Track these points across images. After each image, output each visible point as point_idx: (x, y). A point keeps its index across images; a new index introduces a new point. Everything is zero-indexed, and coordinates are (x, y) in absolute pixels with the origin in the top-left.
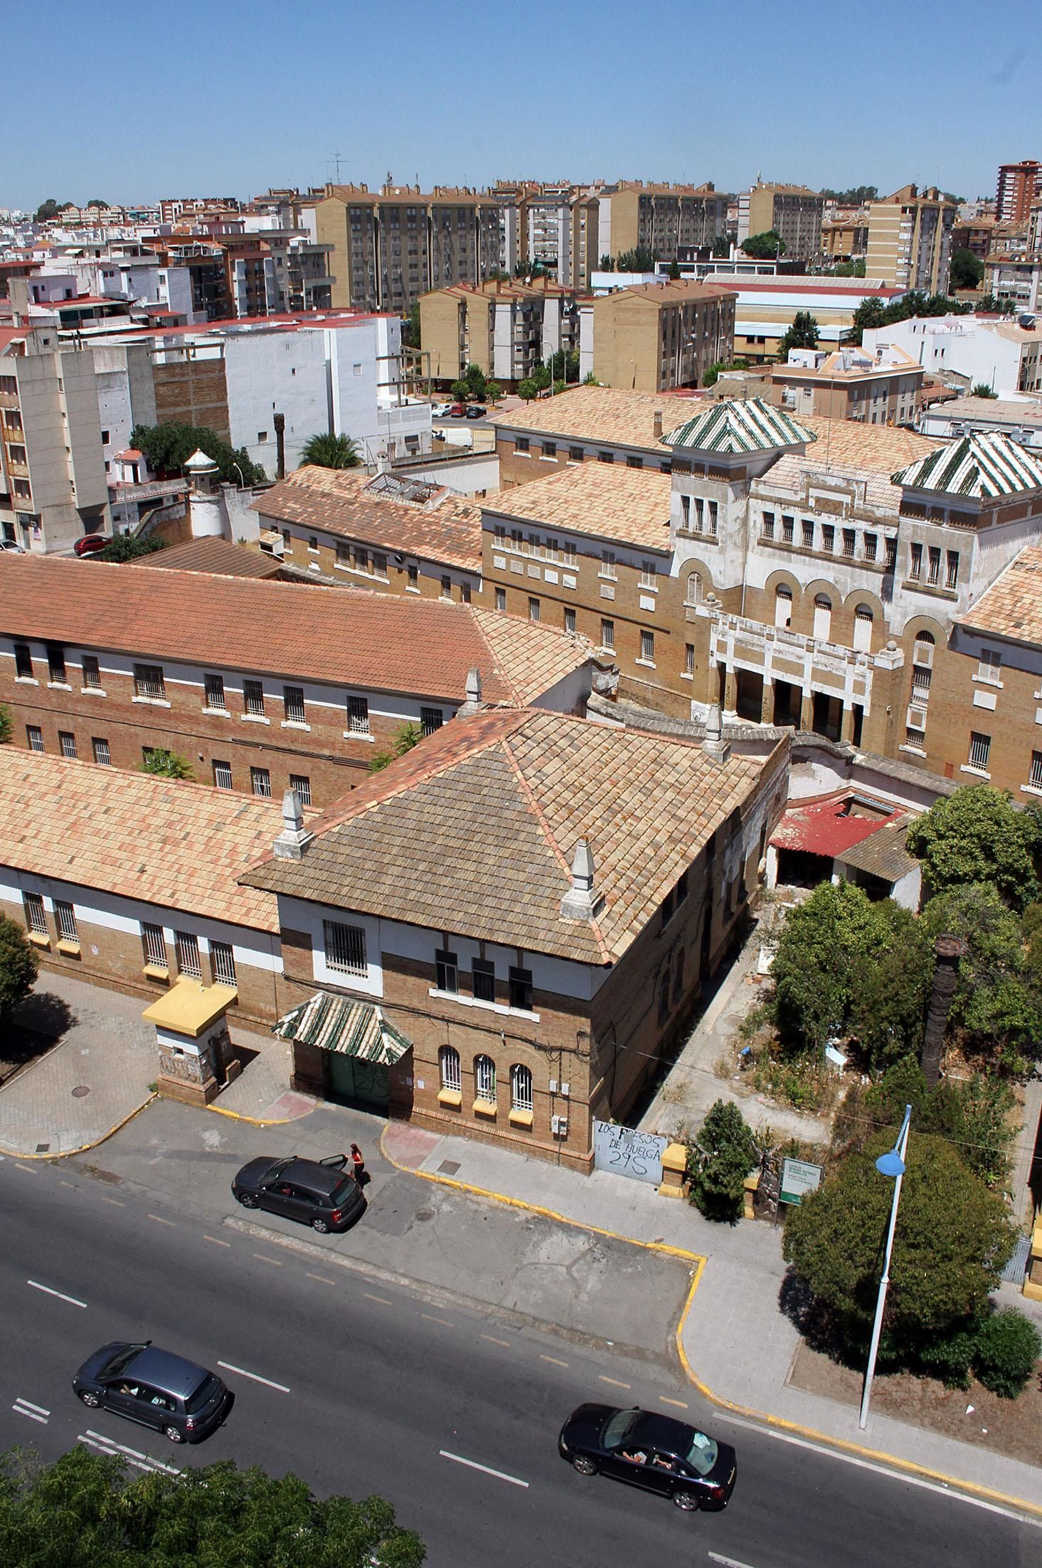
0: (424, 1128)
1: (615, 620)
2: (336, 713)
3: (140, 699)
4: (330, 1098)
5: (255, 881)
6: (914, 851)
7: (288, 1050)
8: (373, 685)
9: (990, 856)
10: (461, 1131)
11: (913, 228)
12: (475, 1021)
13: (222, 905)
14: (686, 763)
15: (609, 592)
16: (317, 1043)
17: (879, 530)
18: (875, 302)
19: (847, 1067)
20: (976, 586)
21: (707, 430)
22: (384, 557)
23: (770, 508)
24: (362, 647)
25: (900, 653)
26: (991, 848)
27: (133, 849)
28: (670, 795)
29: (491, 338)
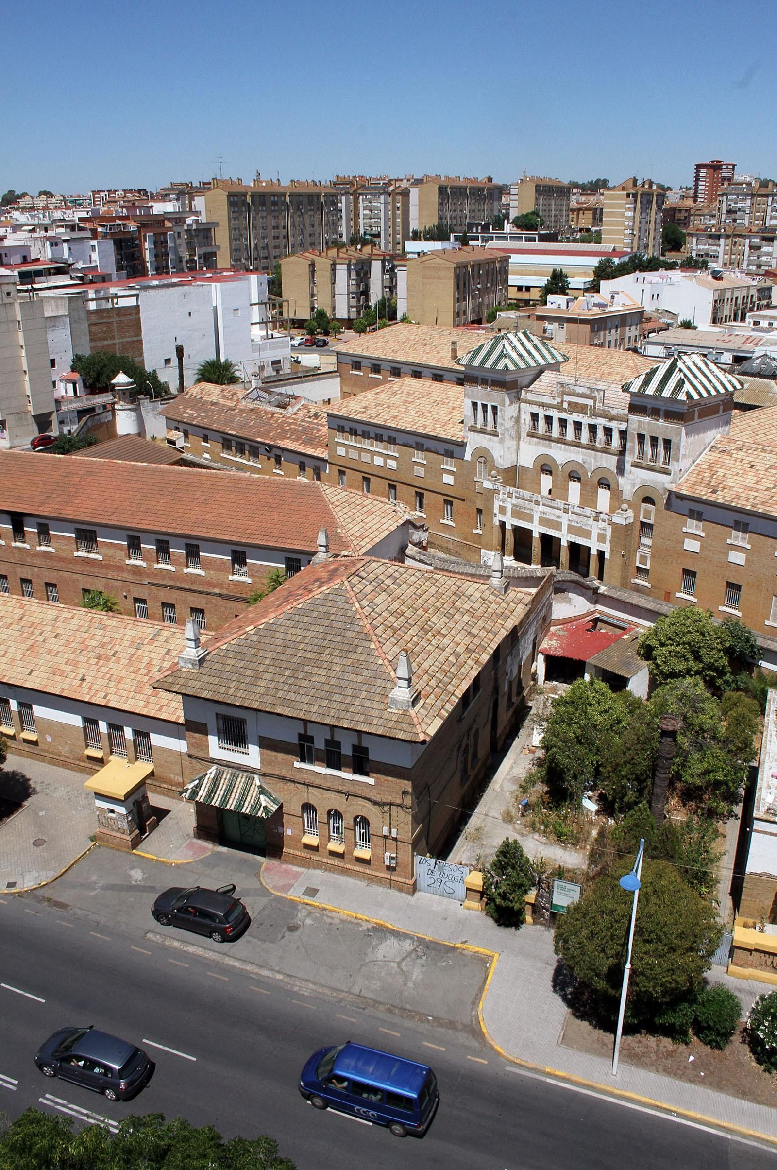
0: (292, 864)
1: (425, 493)
2: (223, 562)
3: (80, 554)
4: (222, 843)
5: (166, 686)
6: (643, 655)
7: (192, 809)
8: (250, 541)
9: (698, 658)
10: (319, 865)
11: (635, 208)
12: (328, 785)
13: (142, 704)
14: (478, 594)
15: (421, 471)
16: (213, 803)
18: (609, 261)
19: (598, 813)
20: (684, 464)
21: (489, 354)
22: (257, 448)
23: (535, 409)
24: (242, 514)
25: (630, 513)
26: (698, 652)
27: (76, 664)
28: (466, 618)
29: (333, 289)
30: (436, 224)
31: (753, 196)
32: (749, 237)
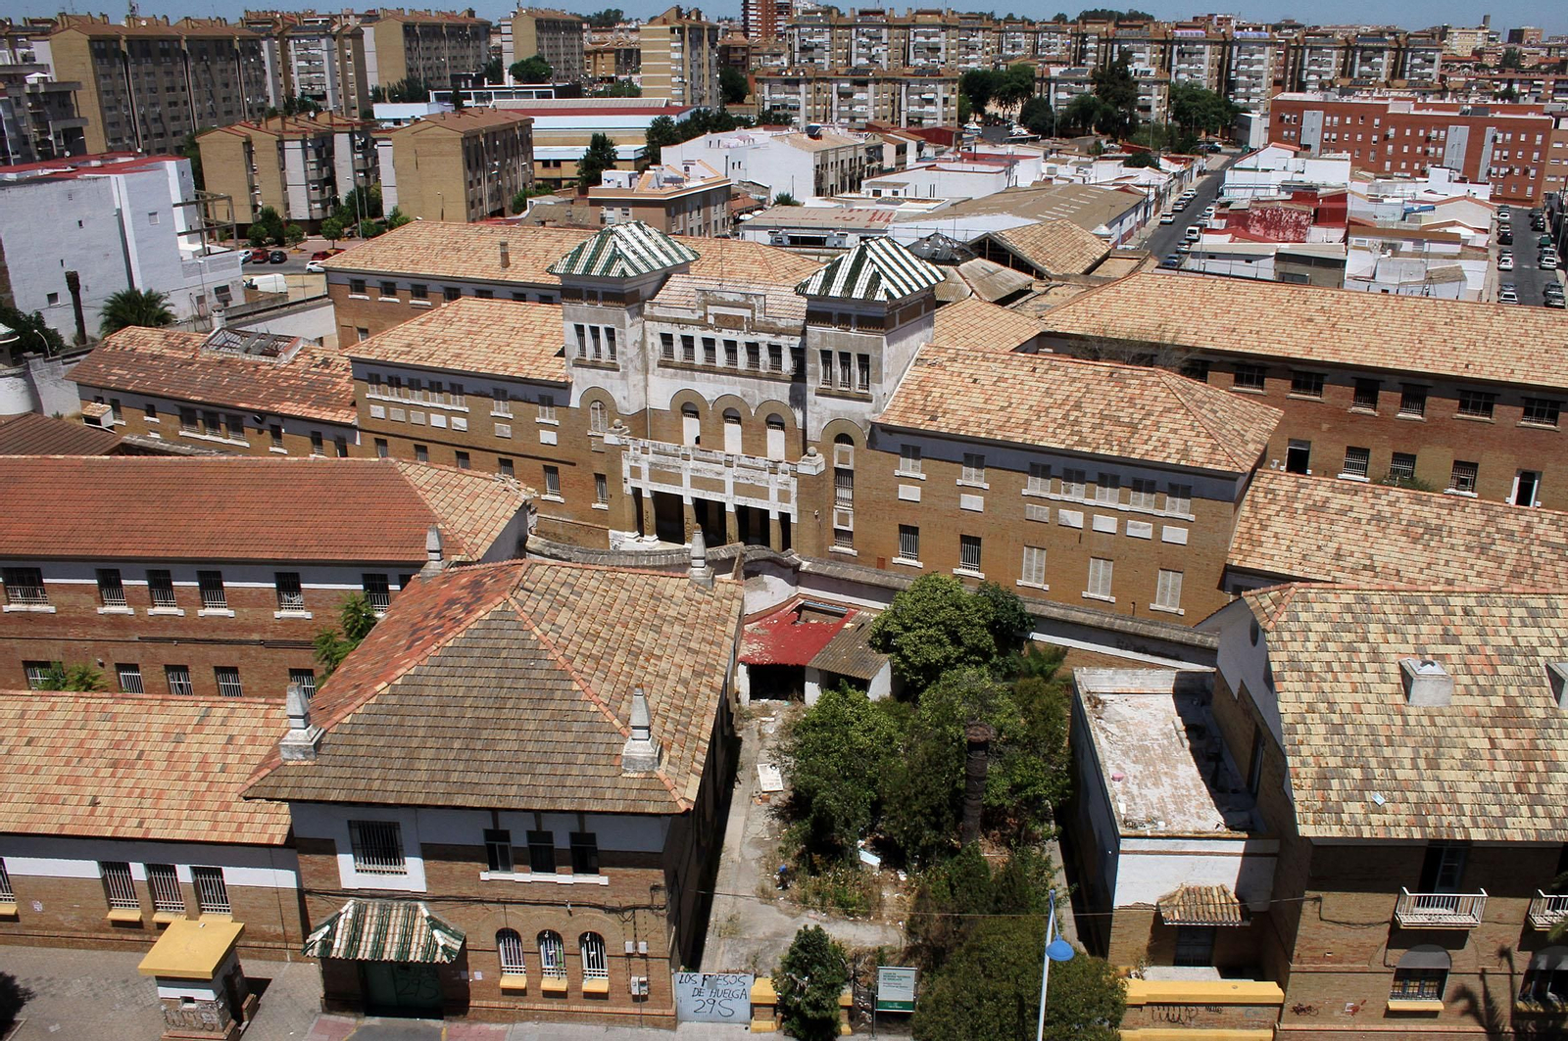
0: (487, 1022)
1: (514, 458)
2: (262, 592)
3: (13, 607)
4: (371, 1010)
5: (267, 793)
6: (880, 647)
7: (314, 970)
8: (306, 557)
9: (957, 641)
10: (530, 1015)
11: (683, 47)
12: (536, 897)
13: (206, 825)
14: (680, 594)
15: (506, 430)
16: (360, 956)
17: (782, 341)
18: (666, 120)
19: (882, 866)
20: (888, 385)
21: (595, 257)
22: (240, 418)
23: (667, 329)
24: (284, 518)
25: (820, 458)
26: (955, 632)
27: (76, 781)
28: (678, 629)
29: (283, 177)
30: (405, 78)
31: (832, 27)
32: (836, 81)
